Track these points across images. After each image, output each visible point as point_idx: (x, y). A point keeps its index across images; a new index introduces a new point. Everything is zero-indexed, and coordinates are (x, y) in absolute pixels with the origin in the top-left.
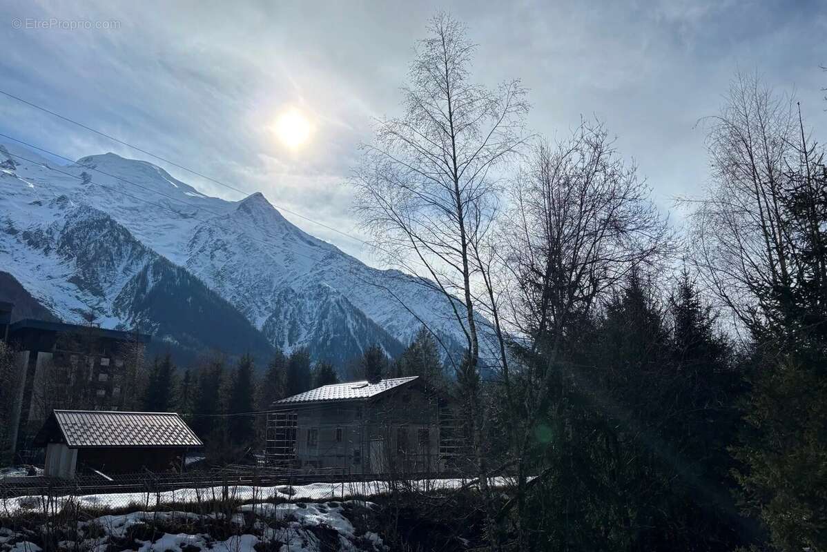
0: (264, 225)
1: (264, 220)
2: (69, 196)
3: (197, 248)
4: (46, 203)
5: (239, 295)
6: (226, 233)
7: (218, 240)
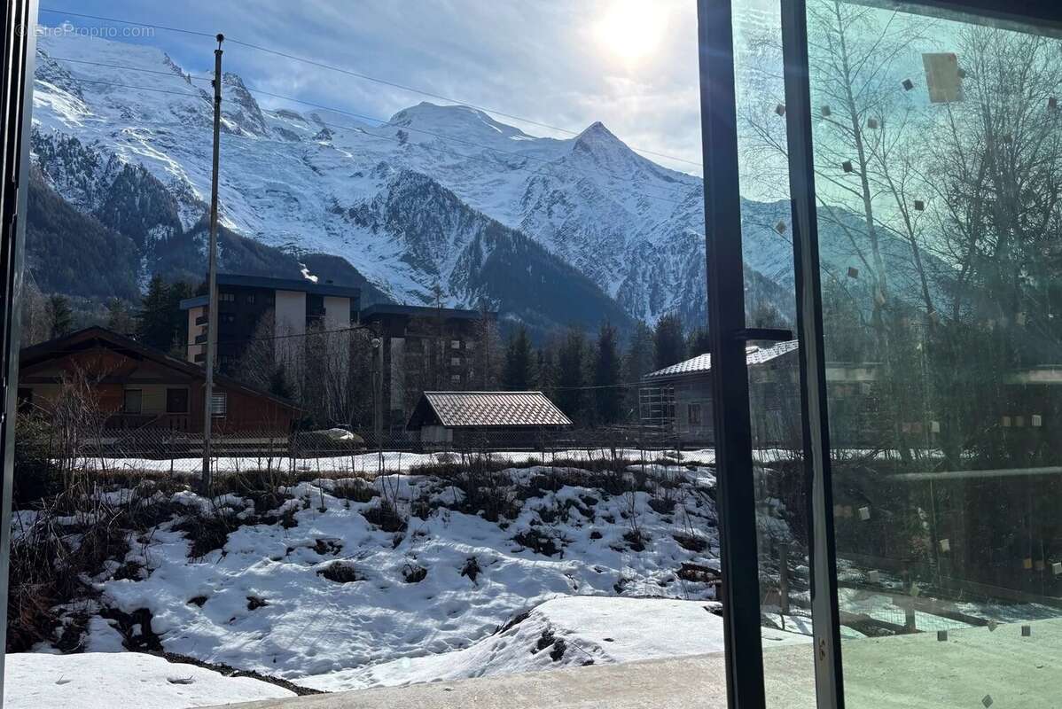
0: (607, 165)
1: (607, 158)
2: (388, 162)
3: (531, 205)
4: (366, 173)
5: (586, 257)
6: (563, 182)
7: (555, 192)
